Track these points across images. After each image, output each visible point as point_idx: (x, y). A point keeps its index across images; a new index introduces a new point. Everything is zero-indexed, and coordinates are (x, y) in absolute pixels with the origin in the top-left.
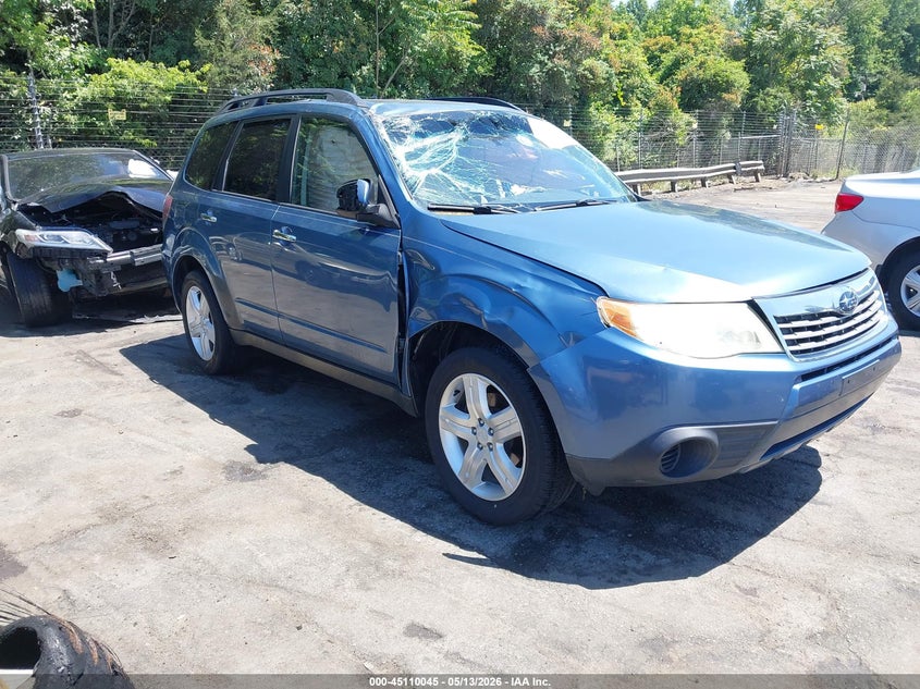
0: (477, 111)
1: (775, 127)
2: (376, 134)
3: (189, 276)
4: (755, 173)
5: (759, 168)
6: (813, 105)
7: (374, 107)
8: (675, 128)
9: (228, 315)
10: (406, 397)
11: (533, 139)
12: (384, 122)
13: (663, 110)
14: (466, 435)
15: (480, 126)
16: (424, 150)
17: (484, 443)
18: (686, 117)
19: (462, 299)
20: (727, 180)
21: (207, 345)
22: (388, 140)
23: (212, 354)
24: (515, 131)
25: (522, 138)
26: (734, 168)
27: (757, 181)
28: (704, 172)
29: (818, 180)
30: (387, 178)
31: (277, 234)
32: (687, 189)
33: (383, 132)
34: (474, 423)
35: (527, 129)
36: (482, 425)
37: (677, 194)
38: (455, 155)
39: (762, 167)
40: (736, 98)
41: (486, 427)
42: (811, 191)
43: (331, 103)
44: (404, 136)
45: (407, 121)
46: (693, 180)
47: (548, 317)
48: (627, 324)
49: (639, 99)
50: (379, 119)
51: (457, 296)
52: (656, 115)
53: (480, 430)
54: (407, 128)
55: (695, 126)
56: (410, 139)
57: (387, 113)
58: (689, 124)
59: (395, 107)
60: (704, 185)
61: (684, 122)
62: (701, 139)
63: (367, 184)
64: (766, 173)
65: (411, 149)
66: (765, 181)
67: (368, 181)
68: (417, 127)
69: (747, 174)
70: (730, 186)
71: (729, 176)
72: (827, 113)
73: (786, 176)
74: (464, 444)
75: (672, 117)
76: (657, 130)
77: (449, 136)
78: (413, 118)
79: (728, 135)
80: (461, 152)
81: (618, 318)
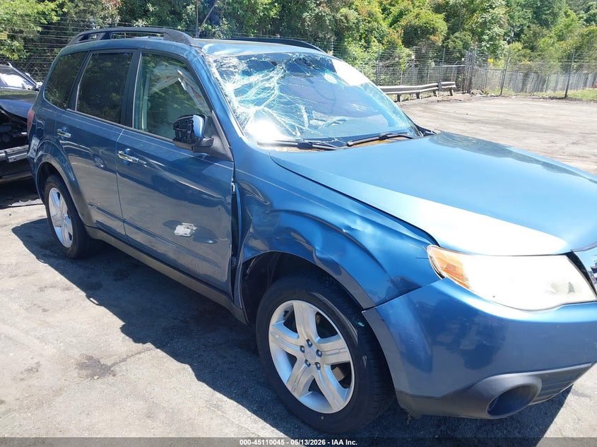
0: (293, 53)
1: (463, 59)
2: (208, 72)
3: (50, 179)
4: (450, 90)
5: (453, 86)
6: (485, 46)
7: (206, 47)
8: (400, 59)
9: (83, 215)
10: (239, 309)
11: (337, 77)
12: (215, 61)
13: (392, 46)
14: (295, 352)
15: (296, 67)
16: (250, 86)
17: (311, 361)
18: (407, 51)
19: (292, 233)
20: (432, 94)
21: (67, 236)
22: (219, 78)
23: (71, 242)
24: (323, 71)
25: (328, 77)
26: (437, 86)
27: (452, 95)
28: (418, 89)
29: (489, 95)
30: (221, 114)
31: (121, 154)
32: (407, 100)
33: (214, 70)
34: (304, 343)
35: (332, 69)
36: (310, 346)
37: (401, 103)
38: (277, 92)
39: (454, 86)
40: (438, 39)
41: (314, 348)
42: (486, 104)
43: (168, 42)
44: (233, 74)
45: (235, 61)
46: (410, 94)
47: (379, 260)
48: (461, 276)
49: (375, 37)
50: (211, 59)
51: (289, 230)
52: (387, 49)
53: (307, 349)
54: (235, 67)
55: (413, 57)
56: (237, 77)
57: (216, 53)
58: (409, 56)
59: (224, 48)
60: (418, 98)
61: (405, 54)
62: (416, 66)
63: (201, 120)
64: (457, 90)
65: (238, 86)
66: (457, 95)
67: (203, 117)
68: (243, 66)
69: (445, 90)
70: (434, 98)
71: (434, 91)
72: (494, 51)
73: (469, 92)
74: (292, 360)
75: (398, 51)
76: (388, 59)
77: (271, 74)
78: (240, 58)
79: (433, 64)
80: (282, 89)
81: (450, 268)
